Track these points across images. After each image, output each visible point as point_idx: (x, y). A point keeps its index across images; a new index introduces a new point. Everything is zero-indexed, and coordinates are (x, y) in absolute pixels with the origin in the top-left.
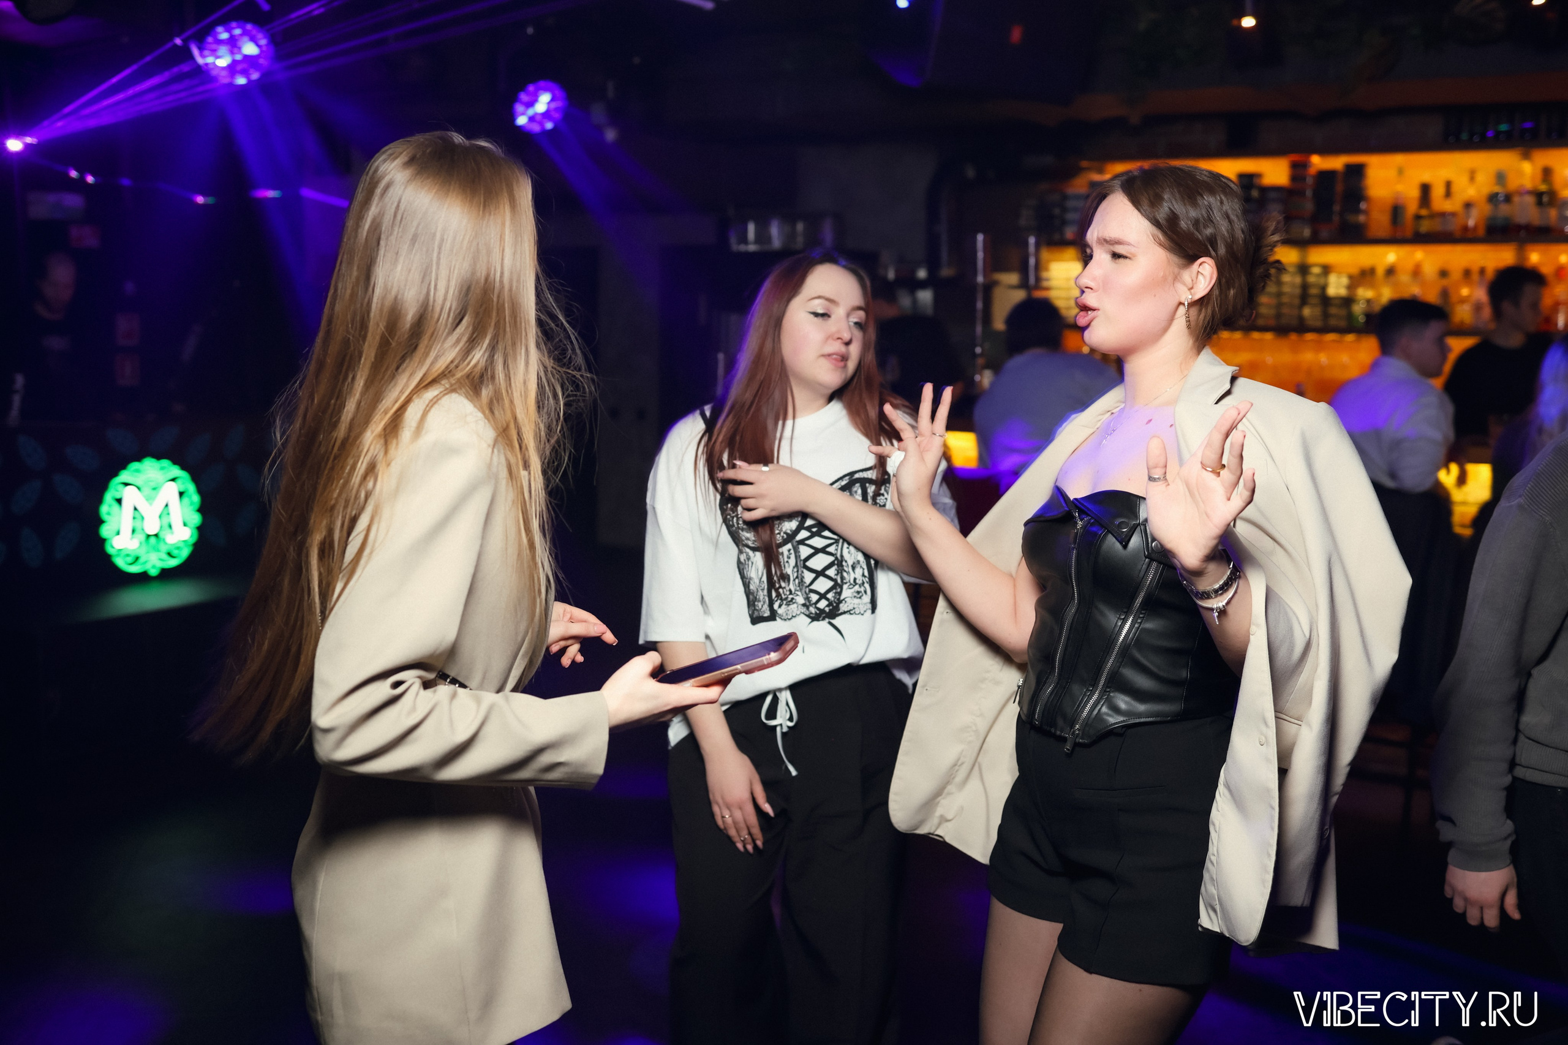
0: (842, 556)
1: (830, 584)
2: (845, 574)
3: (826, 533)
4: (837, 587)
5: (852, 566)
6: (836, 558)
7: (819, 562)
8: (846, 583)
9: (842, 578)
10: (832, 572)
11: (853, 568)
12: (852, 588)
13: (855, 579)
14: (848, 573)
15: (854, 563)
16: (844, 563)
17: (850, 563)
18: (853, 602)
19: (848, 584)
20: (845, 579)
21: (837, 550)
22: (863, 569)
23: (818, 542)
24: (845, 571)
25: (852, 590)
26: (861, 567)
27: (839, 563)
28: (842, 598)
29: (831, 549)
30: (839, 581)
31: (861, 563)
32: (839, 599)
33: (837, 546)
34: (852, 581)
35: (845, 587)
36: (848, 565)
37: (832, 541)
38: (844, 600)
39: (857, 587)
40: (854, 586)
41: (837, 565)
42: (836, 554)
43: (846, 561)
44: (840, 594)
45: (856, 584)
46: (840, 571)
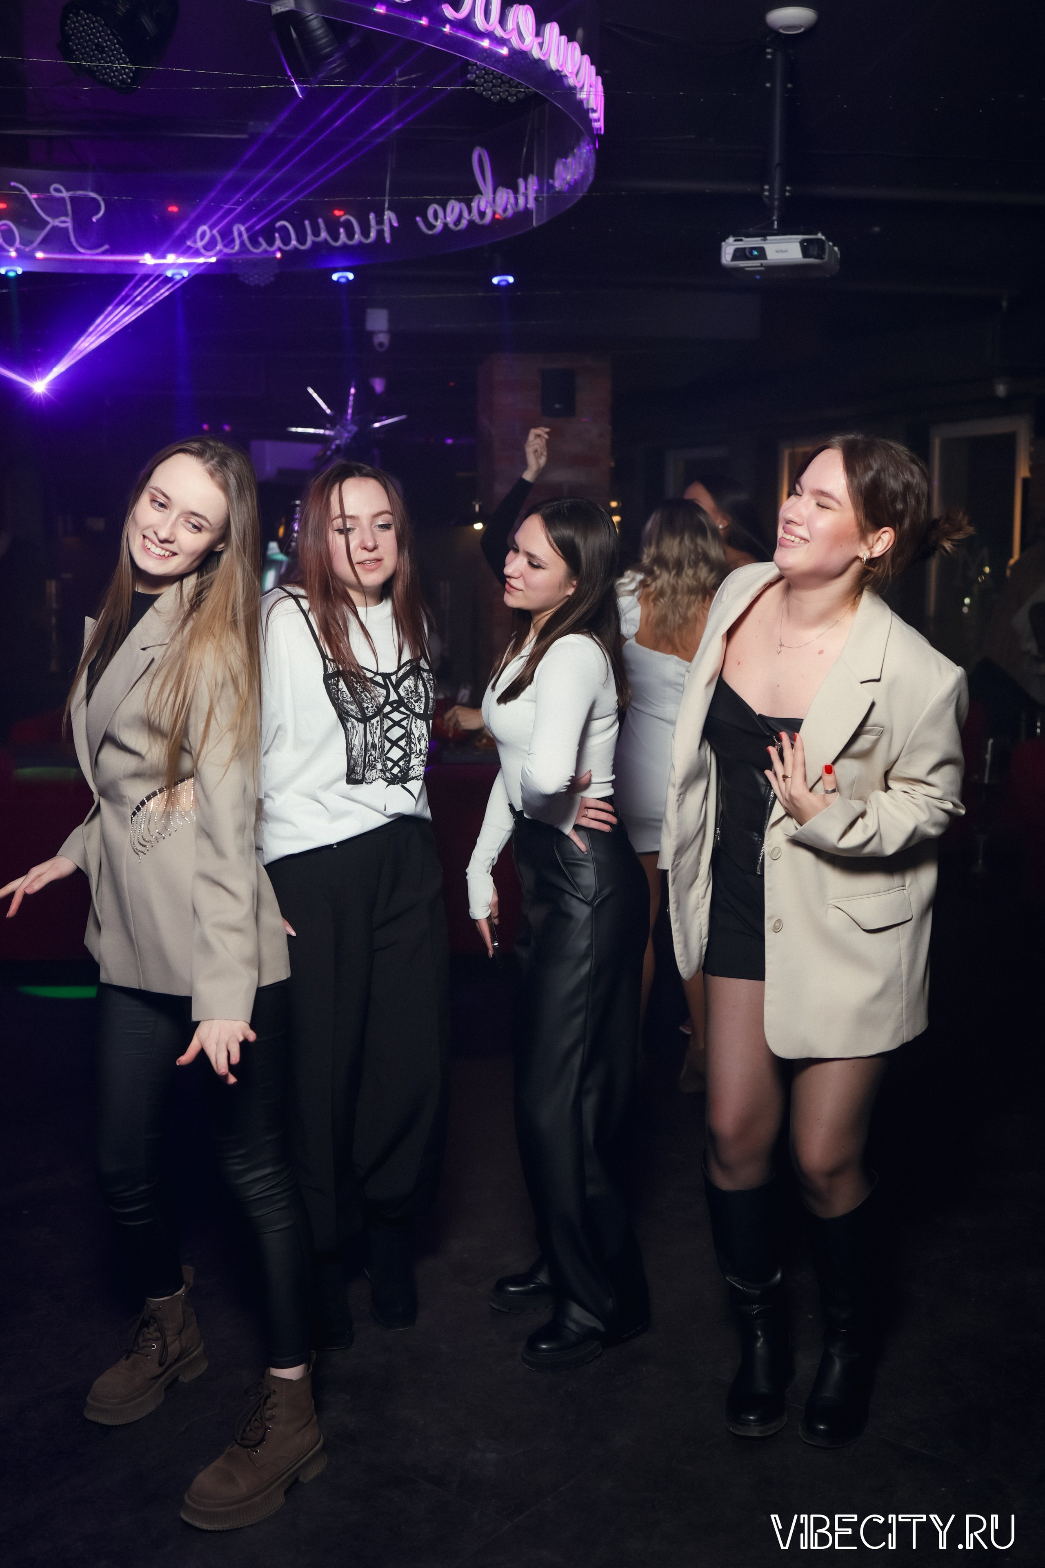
0: (411, 729)
1: (401, 753)
2: (413, 745)
3: (402, 709)
4: (406, 756)
5: (418, 738)
6: (407, 731)
7: (396, 733)
8: (413, 753)
9: (411, 748)
10: (402, 743)
11: (419, 741)
12: (418, 757)
13: (421, 750)
14: (415, 744)
15: (419, 736)
16: (412, 736)
17: (417, 736)
18: (420, 769)
19: (415, 754)
20: (413, 750)
21: (407, 724)
22: (427, 742)
23: (396, 716)
24: (413, 743)
25: (419, 759)
26: (425, 739)
27: (408, 735)
28: (411, 766)
29: (404, 723)
30: (408, 751)
31: (425, 736)
32: (409, 765)
33: (408, 720)
34: (418, 752)
35: (413, 756)
36: (415, 737)
37: (406, 716)
38: (412, 767)
39: (422, 756)
40: (420, 756)
41: (407, 737)
42: (407, 728)
43: (414, 734)
44: (409, 762)
45: (422, 754)
46: (409, 743)
